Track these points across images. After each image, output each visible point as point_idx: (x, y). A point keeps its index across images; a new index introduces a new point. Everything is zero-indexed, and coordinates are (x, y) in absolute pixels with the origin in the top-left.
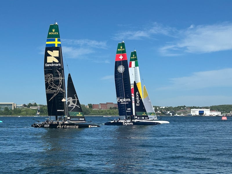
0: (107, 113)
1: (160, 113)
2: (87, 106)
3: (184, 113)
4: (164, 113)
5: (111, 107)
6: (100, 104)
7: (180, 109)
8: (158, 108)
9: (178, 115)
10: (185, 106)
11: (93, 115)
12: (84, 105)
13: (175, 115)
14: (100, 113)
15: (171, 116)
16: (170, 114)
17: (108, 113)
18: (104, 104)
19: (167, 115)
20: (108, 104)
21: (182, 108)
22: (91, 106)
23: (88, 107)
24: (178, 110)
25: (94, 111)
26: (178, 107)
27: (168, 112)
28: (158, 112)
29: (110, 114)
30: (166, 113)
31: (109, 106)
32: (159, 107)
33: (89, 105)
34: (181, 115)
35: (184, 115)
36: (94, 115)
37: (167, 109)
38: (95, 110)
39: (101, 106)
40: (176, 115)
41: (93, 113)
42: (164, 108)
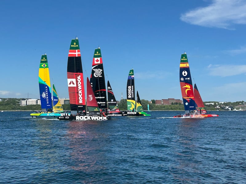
0: (168, 108)
1: (219, 108)
2: (150, 101)
3: (242, 108)
4: (223, 108)
5: (172, 103)
6: (162, 100)
7: (239, 104)
8: (217, 104)
9: (237, 110)
10: (243, 102)
11: (155, 109)
12: (148, 101)
13: (233, 110)
14: (162, 108)
15: (230, 111)
16: (229, 109)
17: (170, 108)
18: (166, 100)
19: (226, 110)
20: (170, 100)
21: (240, 103)
22: (154, 102)
23: (151, 103)
24: (237, 105)
25: (157, 107)
26: (237, 102)
27: (227, 107)
28: (218, 107)
29: (172, 109)
30: (225, 108)
31: (171, 102)
32: (218, 102)
33: (152, 100)
34: (240, 110)
35: (242, 110)
36: (157, 110)
37: (226, 104)
38: (157, 105)
39: (163, 102)
40: (235, 110)
41: (156, 108)
42: (223, 103)
